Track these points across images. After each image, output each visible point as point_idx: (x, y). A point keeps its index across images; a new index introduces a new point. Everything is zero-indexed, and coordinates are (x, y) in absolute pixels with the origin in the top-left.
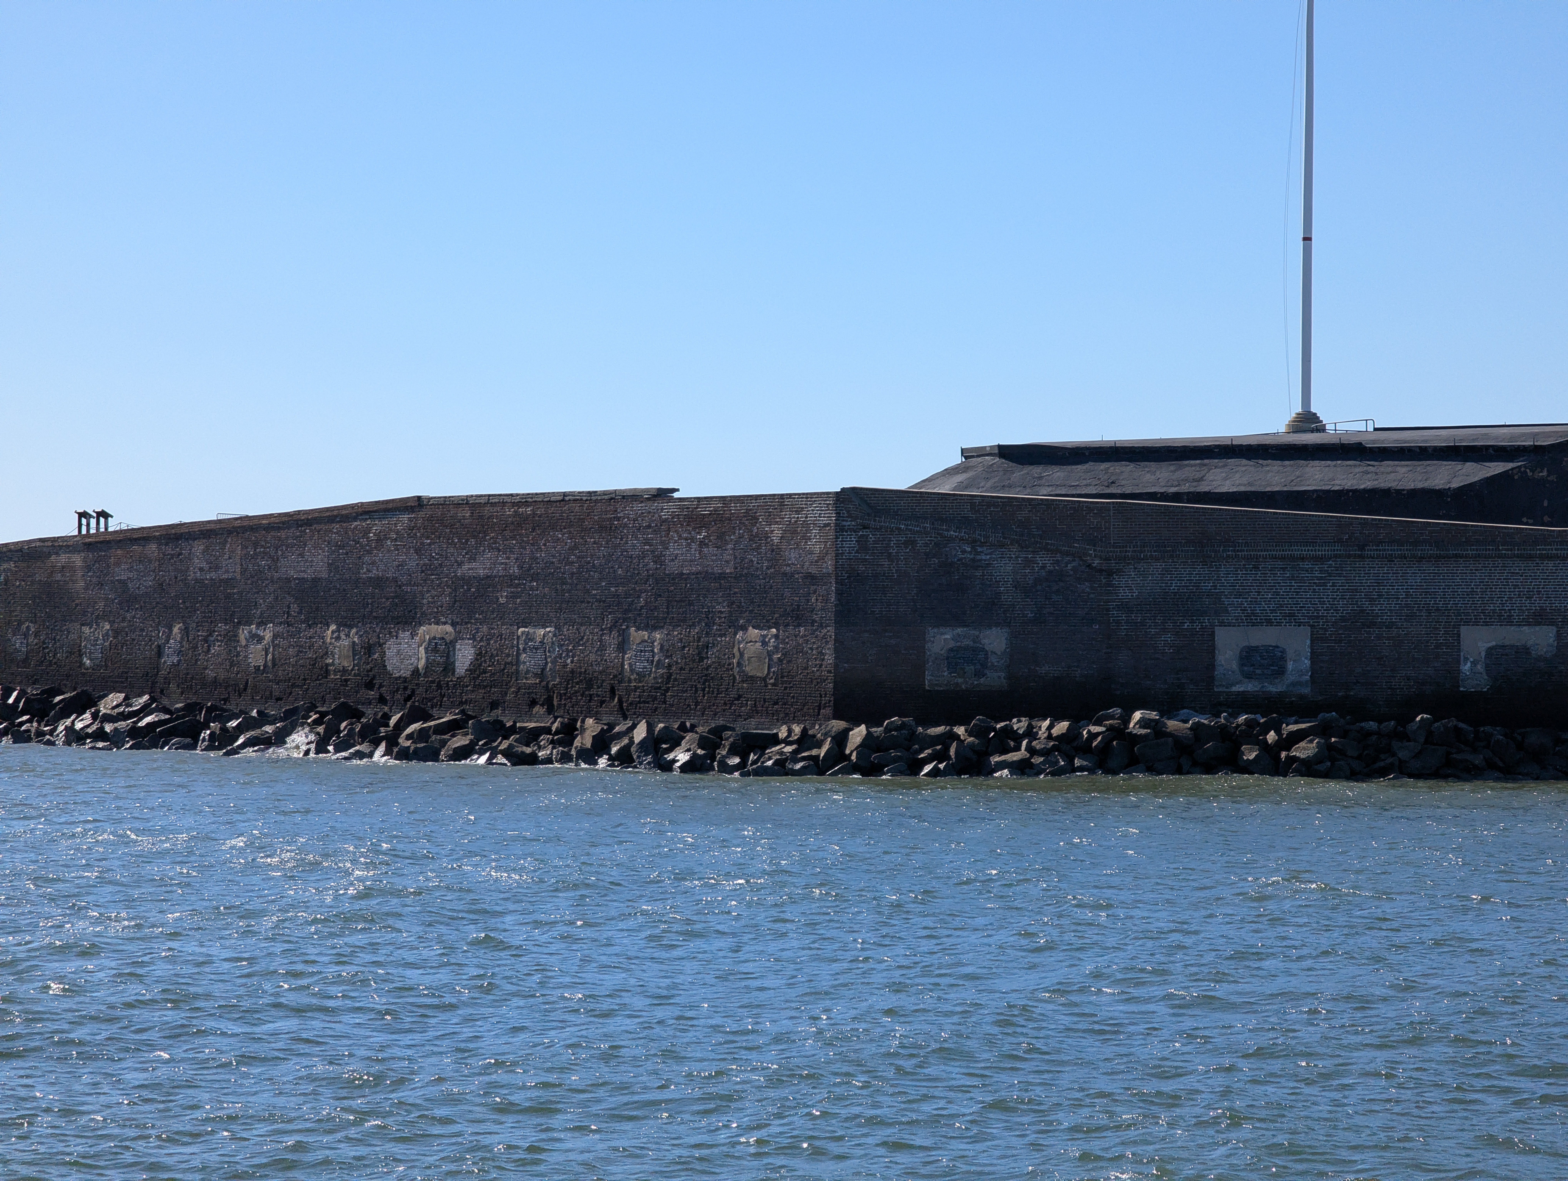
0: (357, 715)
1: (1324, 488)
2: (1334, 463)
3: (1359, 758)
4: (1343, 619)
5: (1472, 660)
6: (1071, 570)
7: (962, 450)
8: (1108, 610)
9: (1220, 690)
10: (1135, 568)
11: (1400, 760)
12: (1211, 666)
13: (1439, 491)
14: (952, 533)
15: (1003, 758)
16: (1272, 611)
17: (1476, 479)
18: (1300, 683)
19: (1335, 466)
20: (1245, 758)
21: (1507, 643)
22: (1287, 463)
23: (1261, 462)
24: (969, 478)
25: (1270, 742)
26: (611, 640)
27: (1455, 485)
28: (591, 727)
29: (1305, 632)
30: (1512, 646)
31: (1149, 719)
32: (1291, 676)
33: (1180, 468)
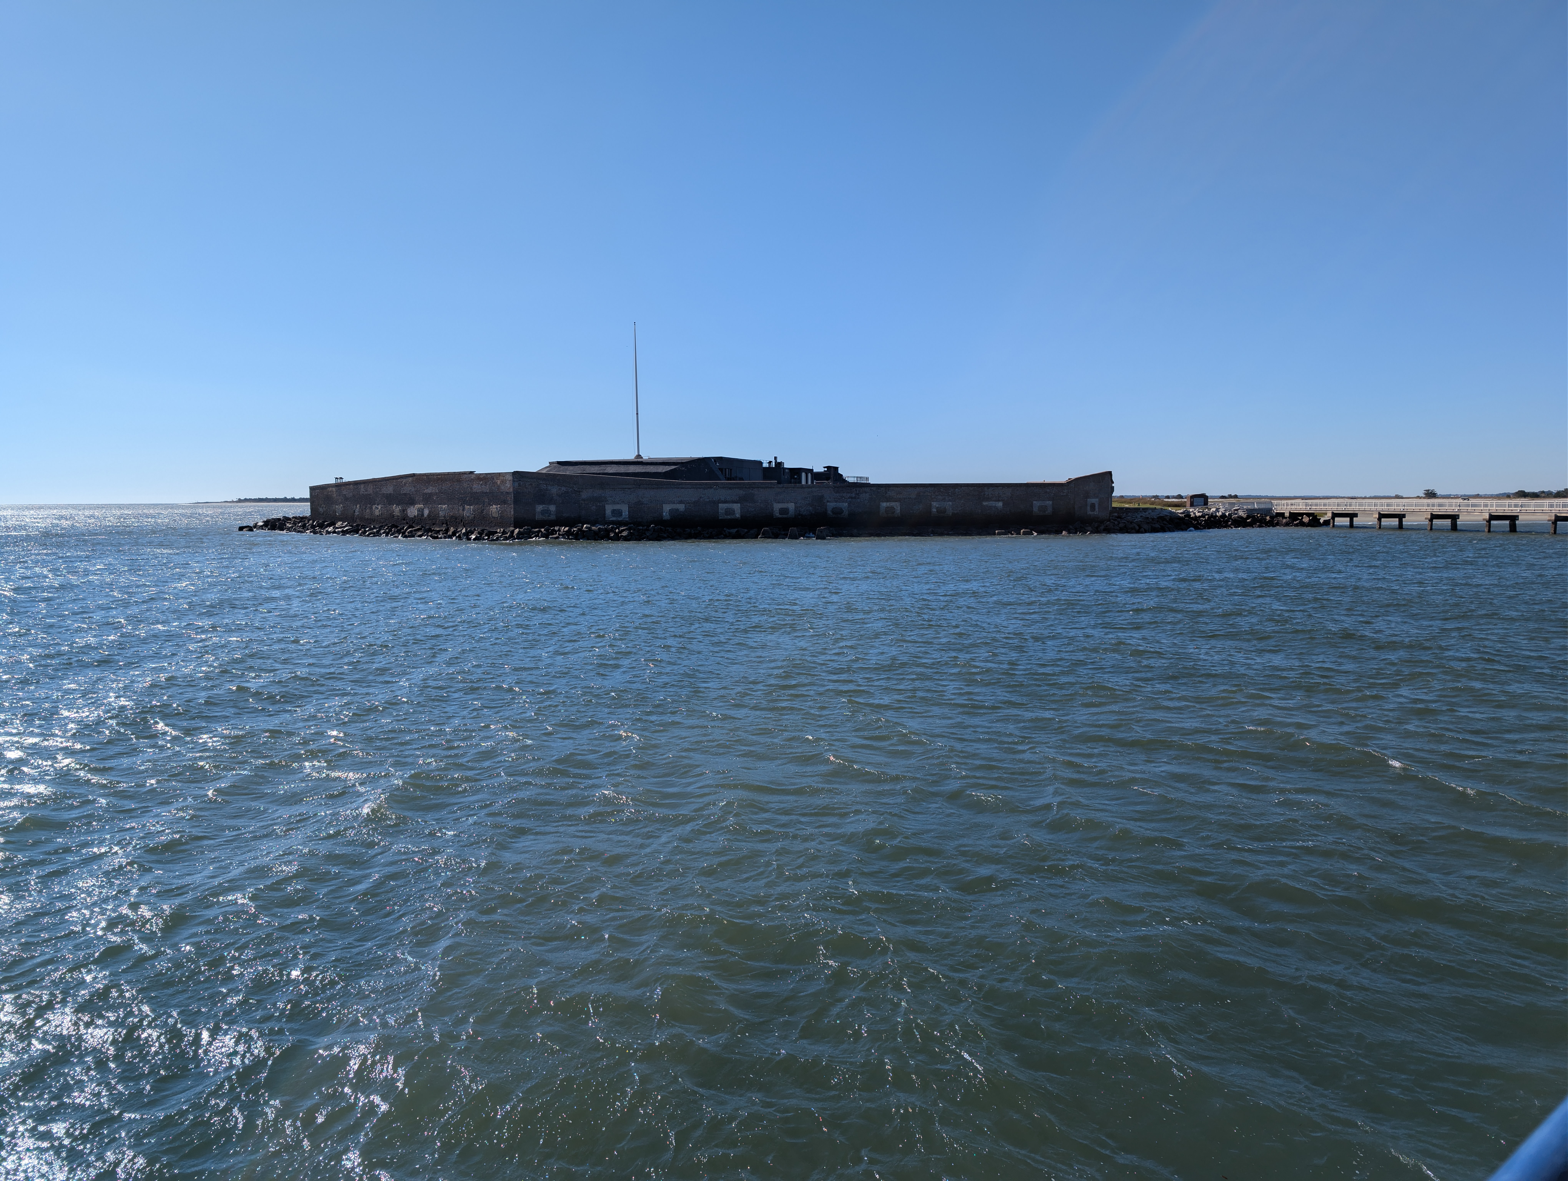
0: (397, 527)
4: (635, 503)
5: (665, 512)
7: (550, 462)
8: (579, 501)
10: (586, 491)
12: (604, 514)
15: (552, 536)
16: (620, 501)
17: (669, 470)
20: (610, 536)
25: (617, 532)
26: (461, 508)
27: (663, 471)
28: (452, 529)
29: (627, 506)
30: (675, 509)
31: (588, 527)
32: (623, 516)
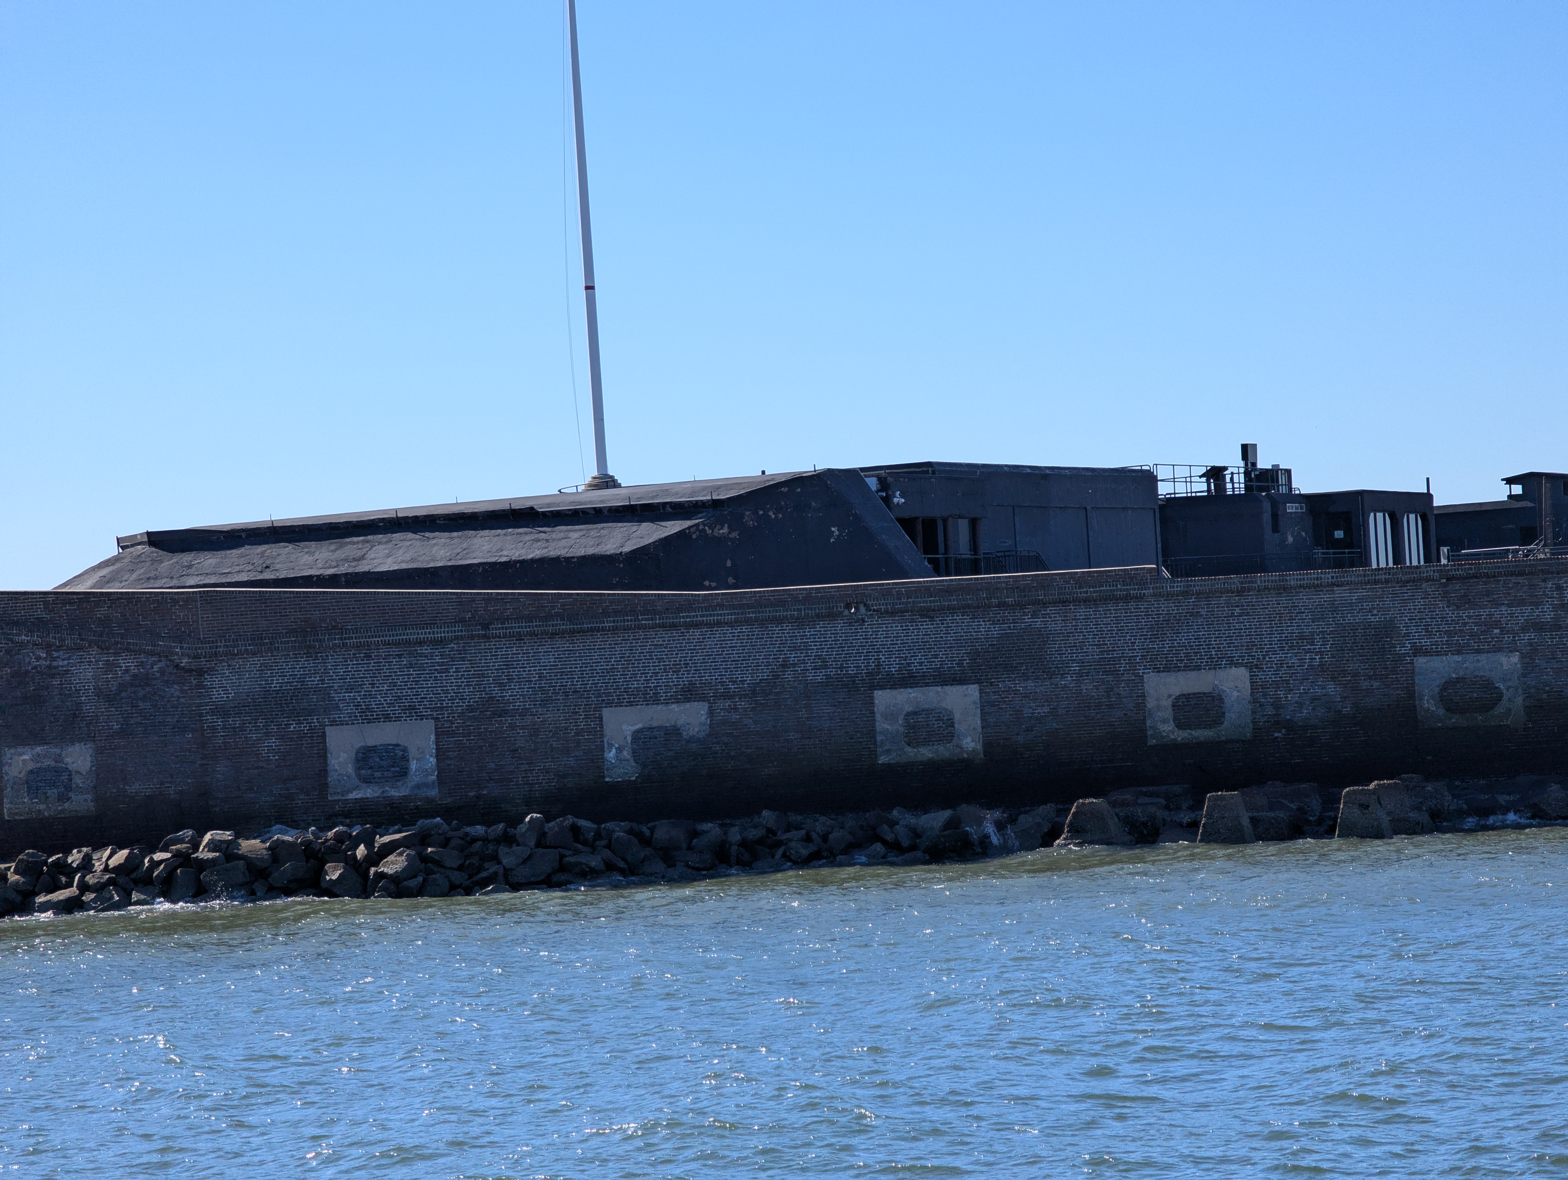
1: (489, 560)
2: (504, 531)
3: (460, 868)
4: (471, 709)
5: (617, 746)
6: (158, 672)
7: (118, 539)
8: (201, 715)
9: (336, 798)
10: (229, 666)
11: (505, 868)
12: (324, 772)
13: (610, 556)
14: (23, 637)
15: (49, 897)
16: (390, 705)
17: (651, 541)
18: (426, 785)
19: (505, 535)
20: (328, 878)
21: (655, 724)
22: (455, 534)
23: (427, 534)
24: (111, 572)
25: (359, 857)
27: (627, 549)
29: (429, 725)
30: (660, 728)
31: (219, 841)
32: (414, 778)
33: (341, 546)
